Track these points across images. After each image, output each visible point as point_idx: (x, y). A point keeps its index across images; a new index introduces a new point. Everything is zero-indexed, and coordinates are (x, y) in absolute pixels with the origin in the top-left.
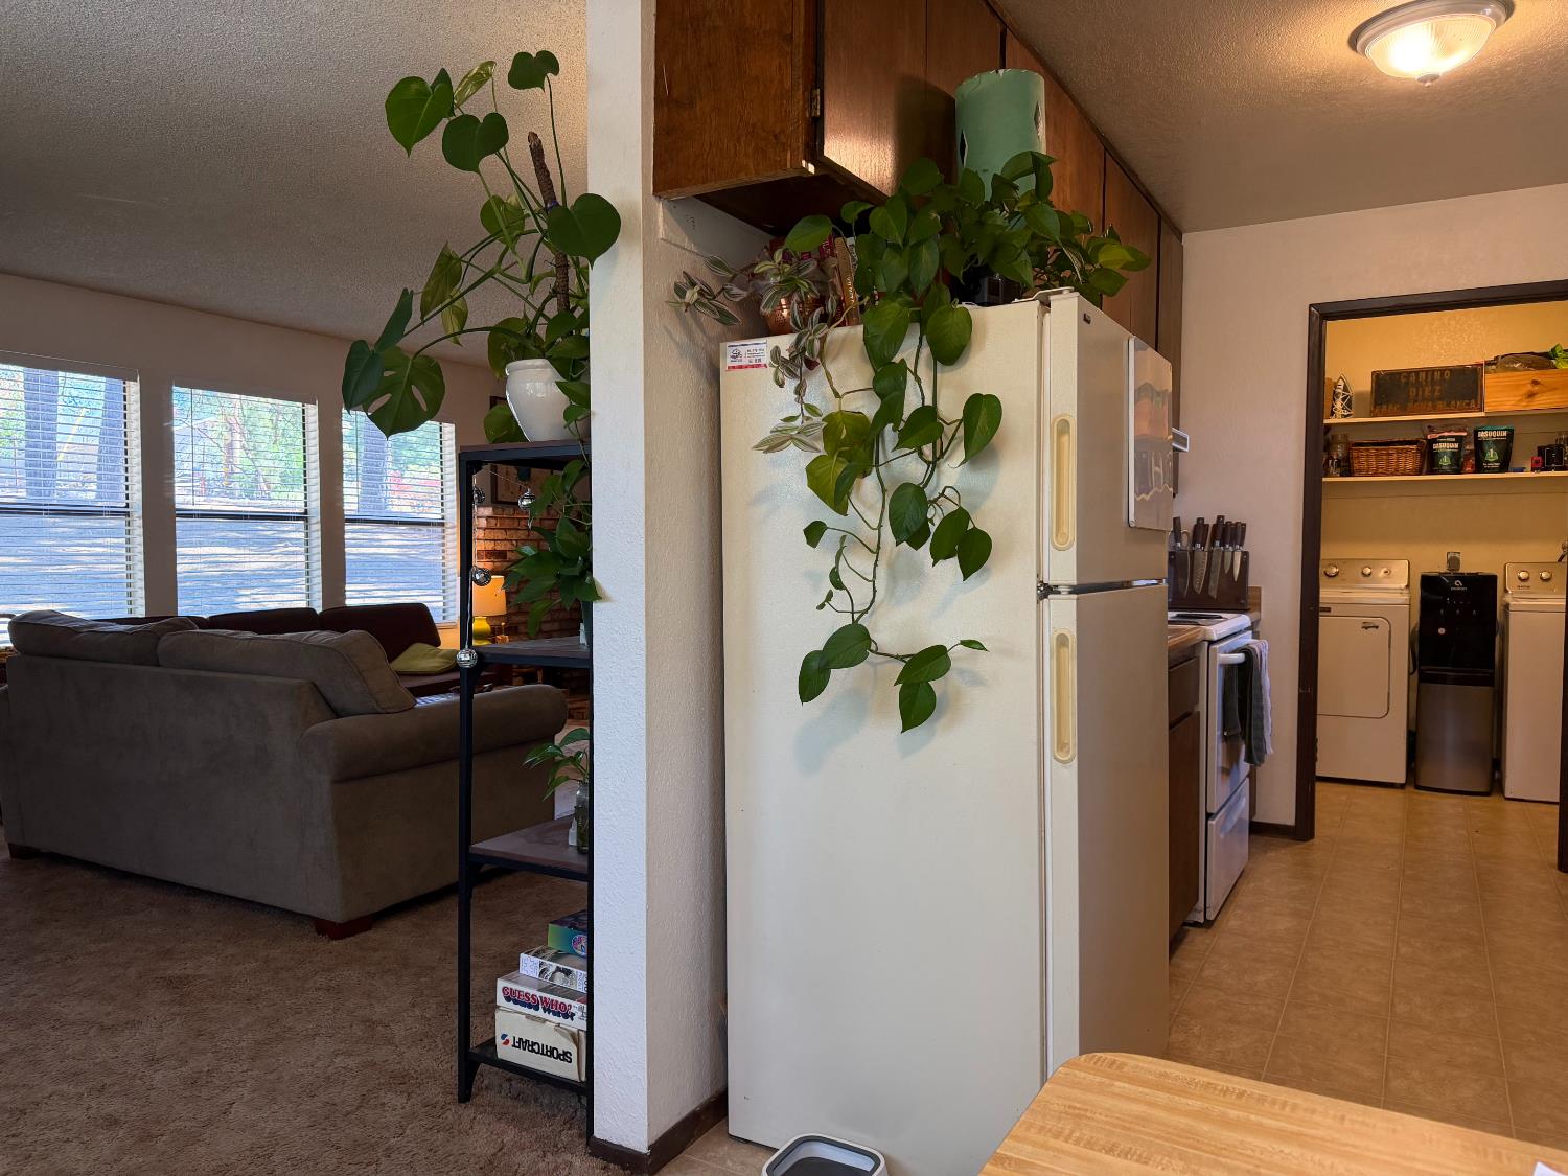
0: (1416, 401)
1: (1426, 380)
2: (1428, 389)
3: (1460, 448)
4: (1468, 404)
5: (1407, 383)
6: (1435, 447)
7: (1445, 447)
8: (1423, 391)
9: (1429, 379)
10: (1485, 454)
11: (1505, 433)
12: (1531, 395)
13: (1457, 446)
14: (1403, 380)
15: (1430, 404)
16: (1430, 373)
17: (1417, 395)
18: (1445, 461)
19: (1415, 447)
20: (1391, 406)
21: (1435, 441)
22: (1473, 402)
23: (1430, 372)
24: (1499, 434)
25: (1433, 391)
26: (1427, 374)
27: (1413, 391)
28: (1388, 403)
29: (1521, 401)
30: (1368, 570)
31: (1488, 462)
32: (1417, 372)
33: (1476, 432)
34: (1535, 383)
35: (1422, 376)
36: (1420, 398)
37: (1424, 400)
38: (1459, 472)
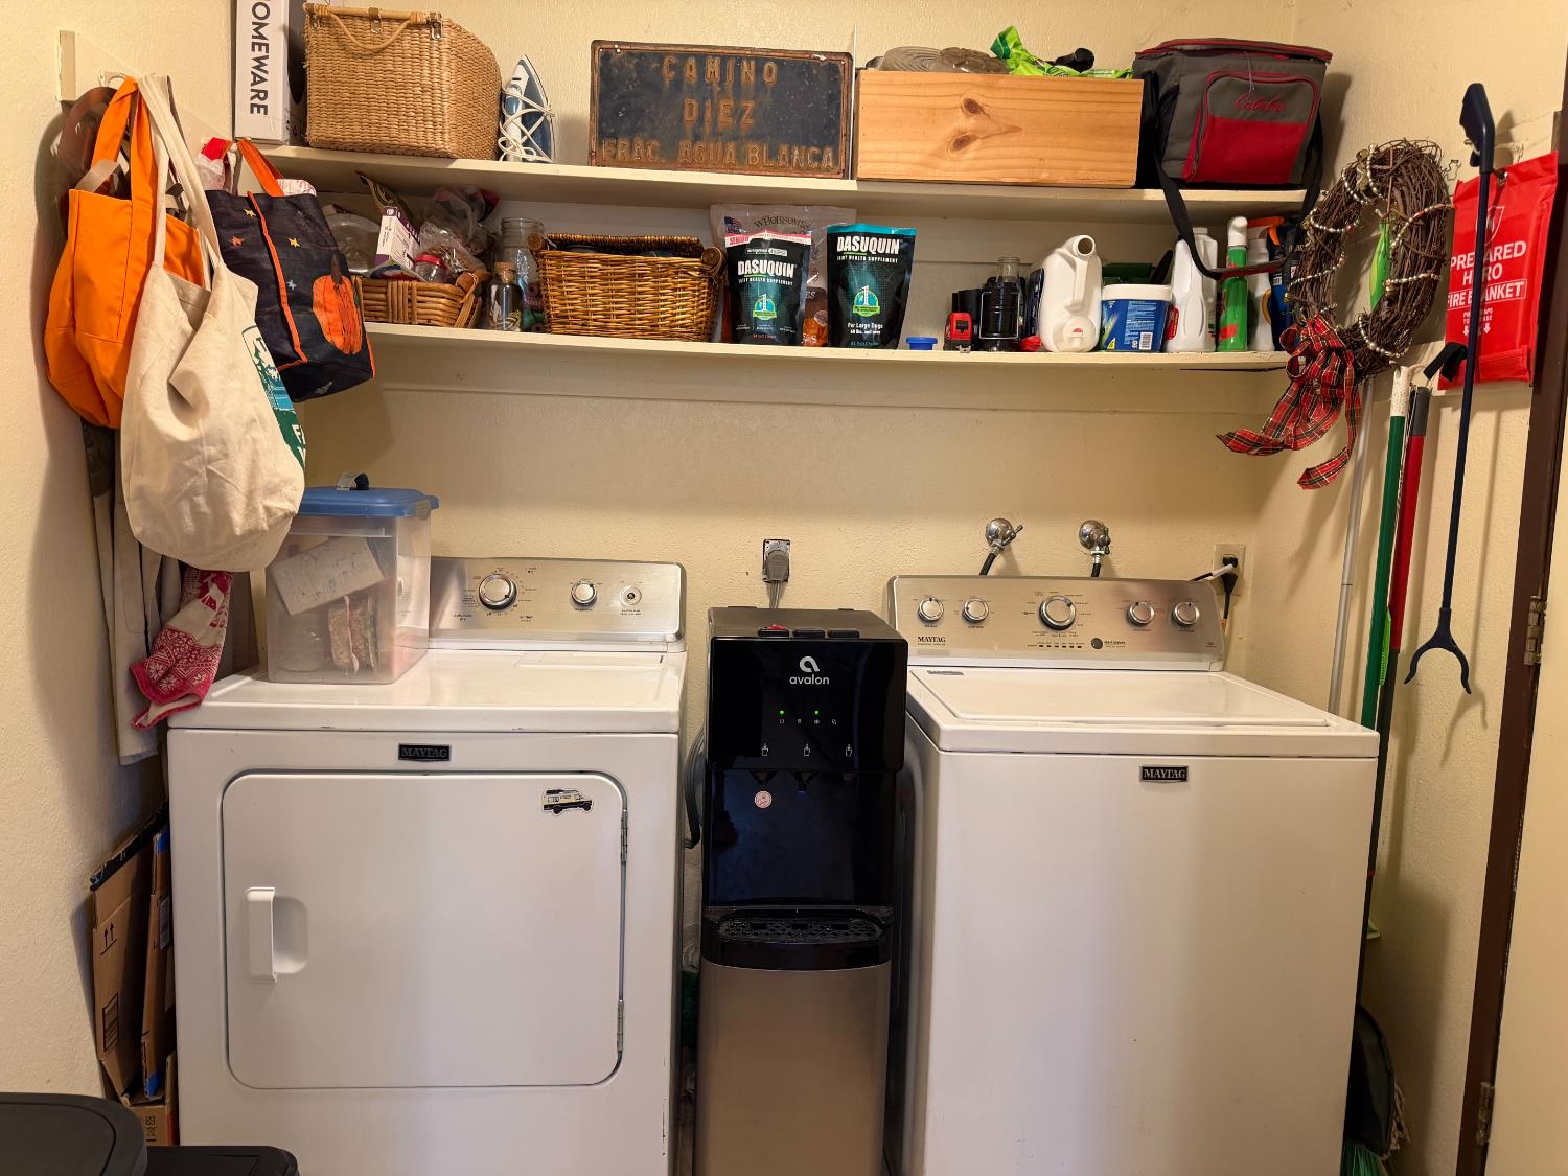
0: (697, 138)
1: (722, 81)
2: (725, 106)
3: (798, 278)
4: (818, 158)
5: (678, 84)
6: (743, 268)
7: (762, 272)
8: (715, 110)
9: (730, 77)
10: (851, 298)
11: (895, 247)
12: (961, 142)
13: (790, 271)
14: (668, 75)
15: (731, 147)
16: (730, 64)
17: (701, 120)
18: (764, 309)
19: (695, 262)
20: (639, 143)
21: (739, 253)
22: (829, 153)
23: (731, 59)
24: (880, 246)
25: (737, 114)
26: (723, 68)
27: (690, 107)
28: (631, 133)
29: (937, 154)
30: (586, 593)
31: (858, 319)
32: (701, 55)
33: (832, 240)
34: (972, 107)
35: (713, 66)
36: (707, 129)
37: (715, 134)
38: (793, 340)
